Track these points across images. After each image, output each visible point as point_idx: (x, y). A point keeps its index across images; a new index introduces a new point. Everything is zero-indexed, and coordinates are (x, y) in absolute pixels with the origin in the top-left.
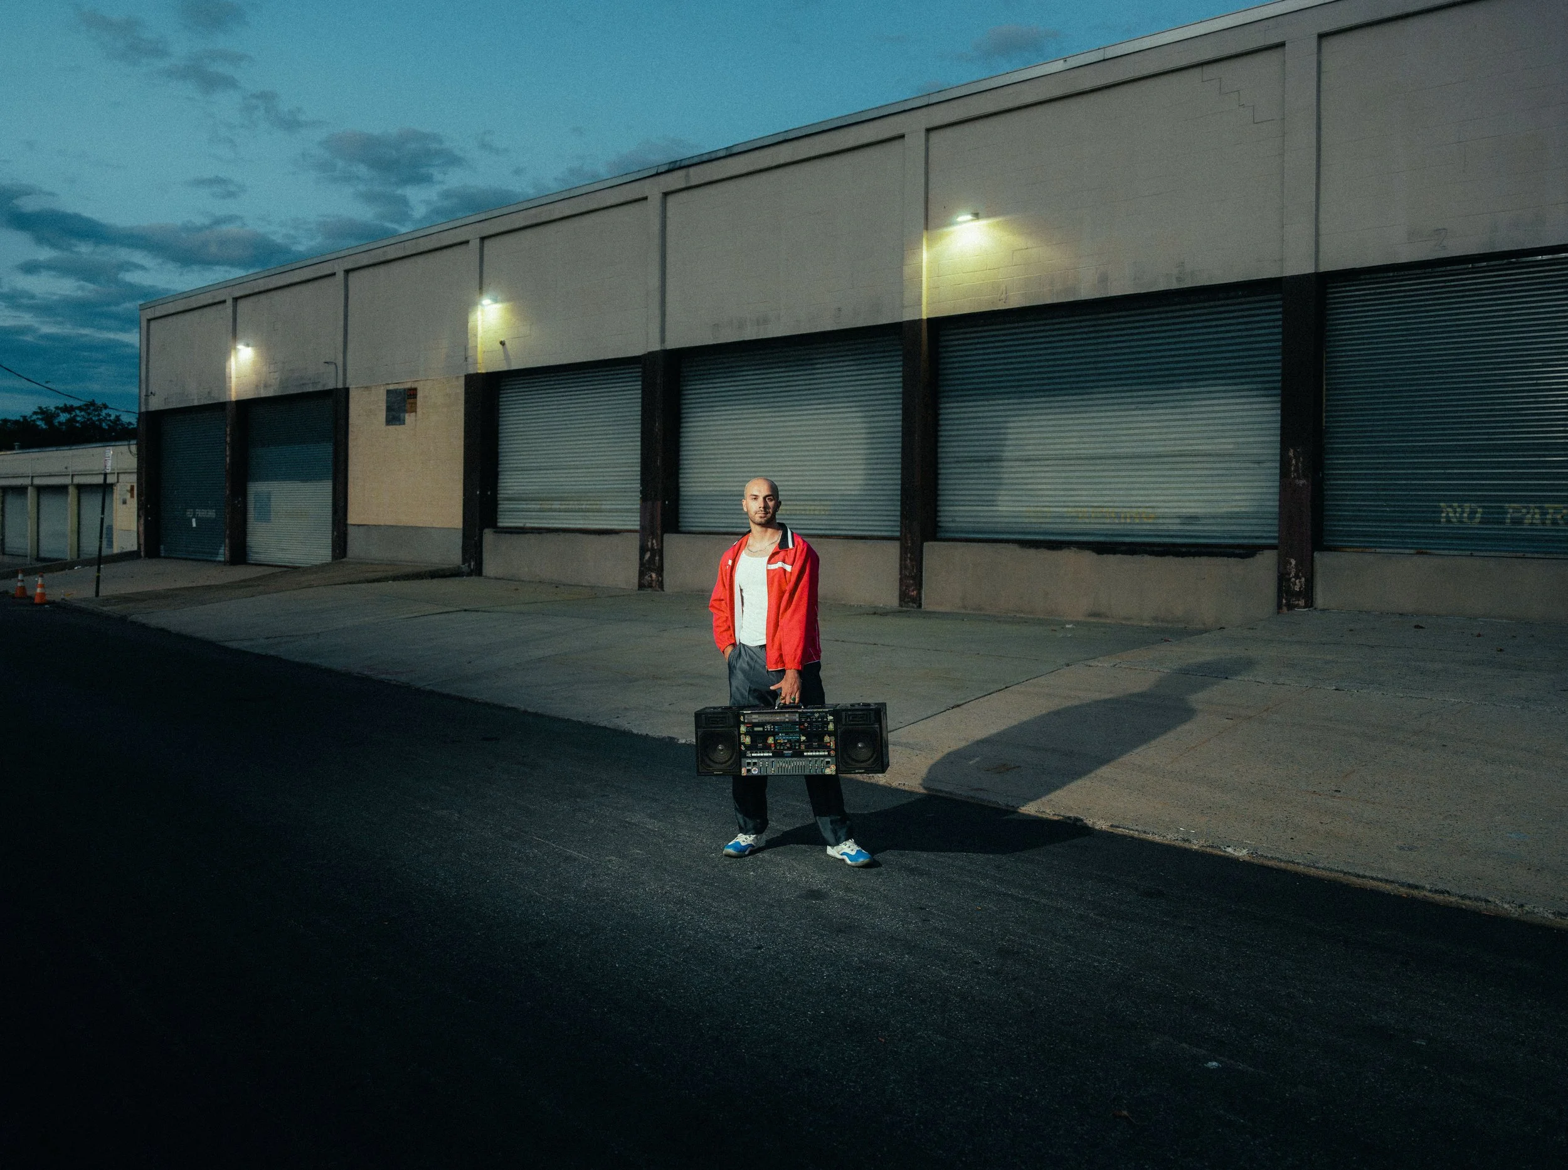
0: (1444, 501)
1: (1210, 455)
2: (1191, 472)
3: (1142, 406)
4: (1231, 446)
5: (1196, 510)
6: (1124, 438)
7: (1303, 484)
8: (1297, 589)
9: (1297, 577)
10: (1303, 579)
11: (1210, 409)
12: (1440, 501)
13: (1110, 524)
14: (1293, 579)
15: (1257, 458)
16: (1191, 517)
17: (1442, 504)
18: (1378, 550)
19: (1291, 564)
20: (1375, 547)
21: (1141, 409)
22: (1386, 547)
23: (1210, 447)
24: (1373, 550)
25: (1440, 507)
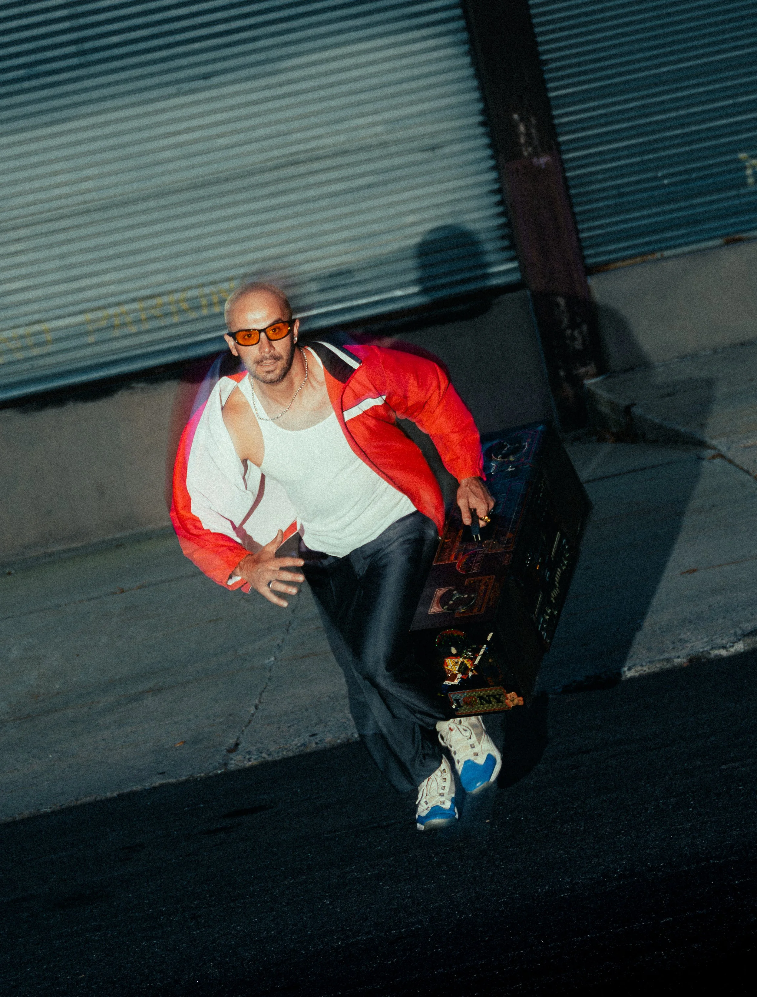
0: (741, 150)
1: (345, 152)
2: (312, 193)
3: (186, 86)
4: (379, 129)
5: (344, 258)
6: (168, 154)
7: (546, 164)
8: (578, 345)
9: (574, 325)
10: (585, 328)
11: (322, 68)
12: (735, 151)
13: (182, 324)
14: (569, 332)
15: (428, 142)
16: (332, 276)
17: (742, 155)
18: (667, 253)
19: (558, 305)
20: (661, 249)
21: (185, 93)
22: (675, 247)
23: (342, 138)
24: (658, 255)
25: (739, 161)
